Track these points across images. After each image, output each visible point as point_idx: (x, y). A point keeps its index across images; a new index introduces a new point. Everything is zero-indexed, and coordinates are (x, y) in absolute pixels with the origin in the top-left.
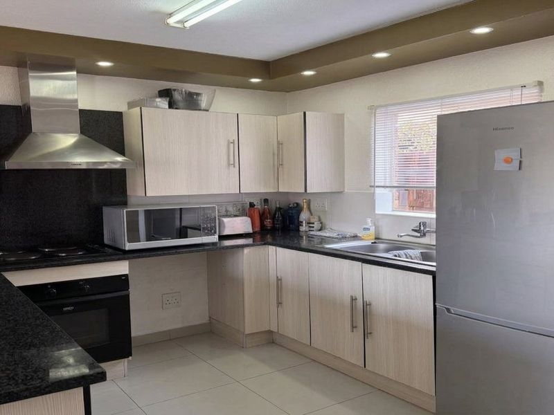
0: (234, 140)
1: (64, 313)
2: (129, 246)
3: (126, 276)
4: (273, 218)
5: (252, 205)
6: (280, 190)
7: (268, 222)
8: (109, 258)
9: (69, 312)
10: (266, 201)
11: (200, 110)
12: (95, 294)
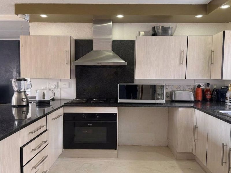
0: (184, 50)
1: (88, 126)
2: (120, 101)
3: (116, 114)
4: (212, 94)
5: (199, 86)
6: (211, 79)
7: (208, 96)
8: (111, 105)
9: (90, 126)
10: (208, 85)
11: (169, 35)
12: (101, 120)
